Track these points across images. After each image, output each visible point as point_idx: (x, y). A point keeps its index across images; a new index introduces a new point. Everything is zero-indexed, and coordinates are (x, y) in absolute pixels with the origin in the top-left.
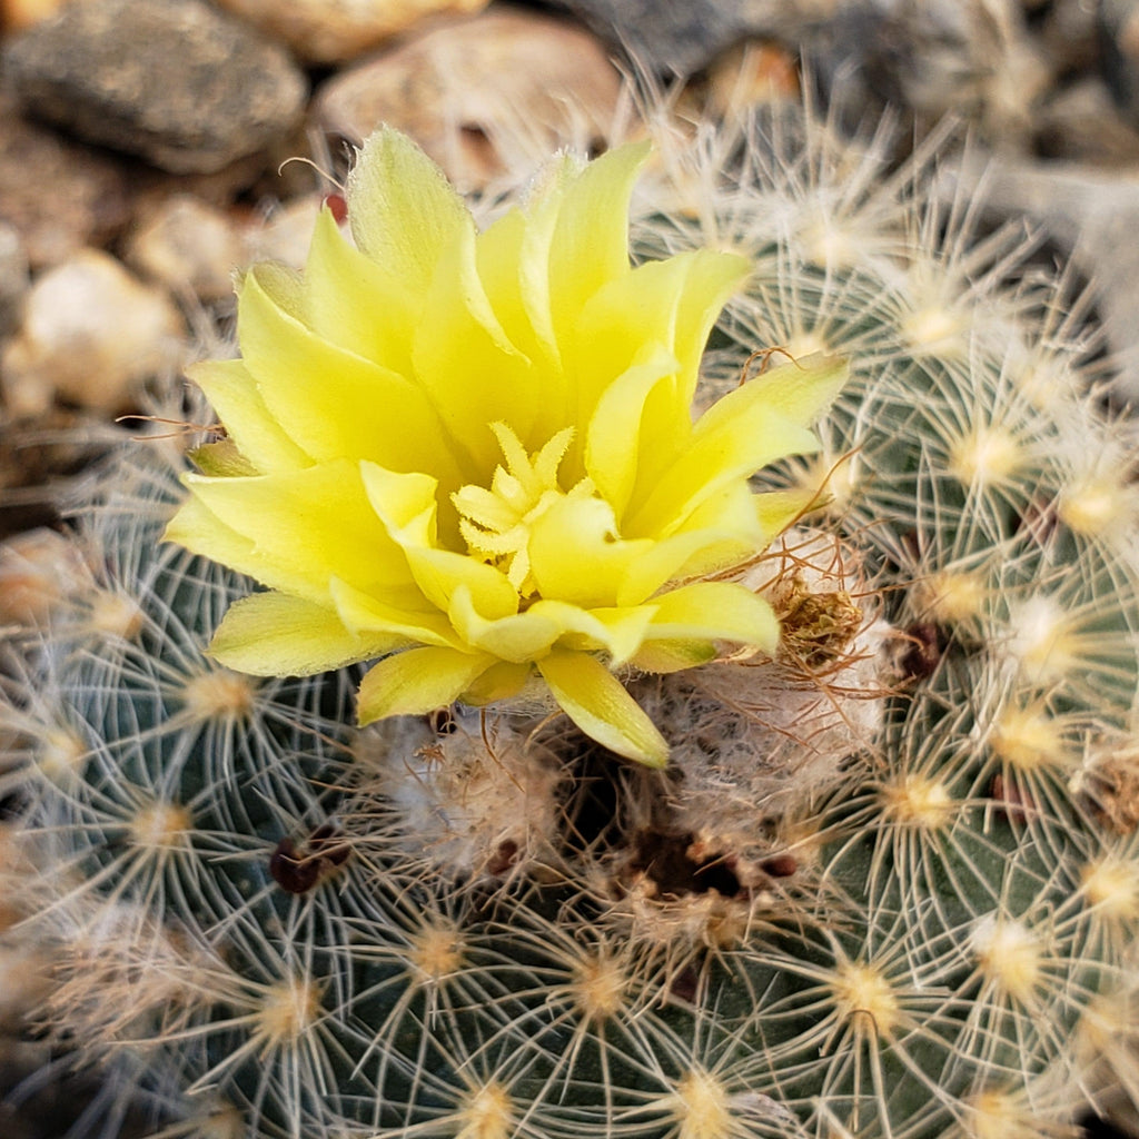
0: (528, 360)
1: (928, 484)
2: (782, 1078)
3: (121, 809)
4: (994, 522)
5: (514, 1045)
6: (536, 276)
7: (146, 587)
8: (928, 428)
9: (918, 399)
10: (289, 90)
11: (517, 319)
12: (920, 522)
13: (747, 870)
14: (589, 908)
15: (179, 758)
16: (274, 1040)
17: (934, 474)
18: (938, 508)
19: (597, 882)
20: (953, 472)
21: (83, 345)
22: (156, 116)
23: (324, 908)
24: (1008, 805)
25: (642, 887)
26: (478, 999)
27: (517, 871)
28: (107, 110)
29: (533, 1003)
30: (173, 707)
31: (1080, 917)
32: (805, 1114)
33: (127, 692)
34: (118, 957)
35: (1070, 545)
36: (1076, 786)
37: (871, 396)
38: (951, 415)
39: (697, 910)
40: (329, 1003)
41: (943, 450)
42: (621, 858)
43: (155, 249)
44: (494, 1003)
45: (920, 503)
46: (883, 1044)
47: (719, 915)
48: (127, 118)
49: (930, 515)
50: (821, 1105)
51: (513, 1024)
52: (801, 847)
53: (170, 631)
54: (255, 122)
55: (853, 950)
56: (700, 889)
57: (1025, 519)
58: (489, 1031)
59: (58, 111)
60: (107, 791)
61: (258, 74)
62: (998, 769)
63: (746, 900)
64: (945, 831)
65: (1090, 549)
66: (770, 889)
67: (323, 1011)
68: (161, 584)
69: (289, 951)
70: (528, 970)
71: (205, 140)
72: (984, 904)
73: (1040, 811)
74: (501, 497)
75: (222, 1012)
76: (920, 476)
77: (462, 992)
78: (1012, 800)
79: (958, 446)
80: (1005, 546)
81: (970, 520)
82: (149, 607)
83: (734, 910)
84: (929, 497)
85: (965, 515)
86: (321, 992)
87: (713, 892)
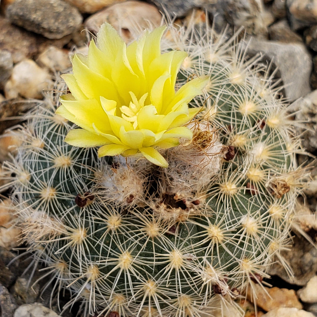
0: (138, 77)
1: (234, 113)
2: (195, 251)
3: (39, 189)
4: (249, 123)
5: (132, 242)
6: (140, 56)
7: (45, 136)
8: (234, 101)
9: (232, 94)
10: (79, 19)
11: (135, 67)
12: (231, 123)
13: (188, 203)
14: (151, 211)
15: (53, 176)
16: (75, 242)
17: (235, 111)
18: (236, 119)
19: (153, 206)
20: (240, 111)
21: (26, 82)
22: (45, 25)
23: (87, 211)
24: (251, 189)
25: (163, 206)
26: (123, 231)
27: (134, 202)
28: (32, 23)
29: (137, 233)
30: (52, 164)
31: (268, 217)
32: (201, 260)
33: (40, 161)
34: (38, 223)
35: (268, 130)
36: (267, 185)
37: (220, 93)
38: (240, 98)
39: (176, 212)
40: (88, 233)
41: (238, 106)
42: (158, 200)
44: (128, 233)
45: (231, 118)
46: (219, 244)
47: (181, 213)
48: (38, 25)
49: (234, 121)
50: (204, 258)
51: (132, 237)
52: (201, 198)
53: (51, 146)
54: (70, 26)
55: (213, 222)
56: (177, 207)
57: (256, 122)
58: (126, 239)
59: (20, 23)
60: (35, 185)
61: (71, 14)
62: (249, 181)
63: (188, 210)
64: (235, 195)
65: (273, 131)
66: (194, 208)
67: (87, 235)
68: (49, 135)
69: (79, 220)
70: (136, 225)
71: (58, 31)
72: (245, 212)
73: (258, 190)
74: (131, 109)
75: (63, 236)
76: (232, 112)
77: (120, 231)
78: (252, 188)
79: (241, 105)
80: (252, 129)
81: (243, 122)
82: (46, 141)
83: (185, 213)
84: (234, 116)
85: (242, 121)
86: (87, 231)
87: (180, 208)
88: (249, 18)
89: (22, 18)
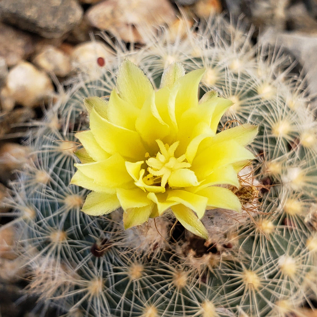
0: (168, 126)
1: (266, 139)
2: (229, 302)
3: (47, 231)
4: (284, 149)
5: (158, 296)
6: (172, 106)
7: (51, 170)
8: (266, 121)
9: (264, 114)
10: (78, 13)
12: (264, 149)
13: (219, 247)
14: (176, 259)
15: (63, 220)
16: (92, 294)
17: (268, 136)
18: (269, 145)
19: (179, 251)
20: (273, 135)
21: (23, 89)
22: (42, 23)
23: (105, 260)
24: (289, 227)
25: (192, 253)
26: (149, 285)
27: (158, 250)
28: (27, 21)
29: (162, 285)
30: (61, 205)
31: (306, 255)
32: (235, 311)
33: (48, 201)
34: (48, 273)
35: (303, 151)
36: (306, 220)
37: (252, 114)
38: (272, 117)
39: (207, 258)
40: (107, 284)
41: (270, 127)
42: (185, 245)
43: (42, 60)
44: (153, 285)
45: (264, 144)
46: (256, 292)
47: (212, 259)
48: (34, 24)
49: (267, 147)
50: (239, 308)
51: (158, 291)
52: (233, 240)
53: (59, 183)
55: (248, 267)
56: (207, 253)
57: (293, 147)
58: (151, 293)
59: (13, 21)
60: (44, 228)
62: (285, 217)
63: (219, 254)
64: (272, 234)
65: (308, 153)
66: (225, 251)
67: (106, 287)
69: (96, 271)
70: (161, 276)
71: (56, 30)
72: (282, 253)
73: (297, 228)
74: (159, 160)
75: (77, 287)
76: (264, 137)
77: (144, 282)
78: (289, 225)
79: (274, 126)
80: (287, 155)
81: (277, 149)
82: (52, 175)
83: (216, 257)
84: (267, 142)
85: (276, 147)
86: (105, 281)
87: (210, 253)
88: (268, 9)
89: (15, 15)
